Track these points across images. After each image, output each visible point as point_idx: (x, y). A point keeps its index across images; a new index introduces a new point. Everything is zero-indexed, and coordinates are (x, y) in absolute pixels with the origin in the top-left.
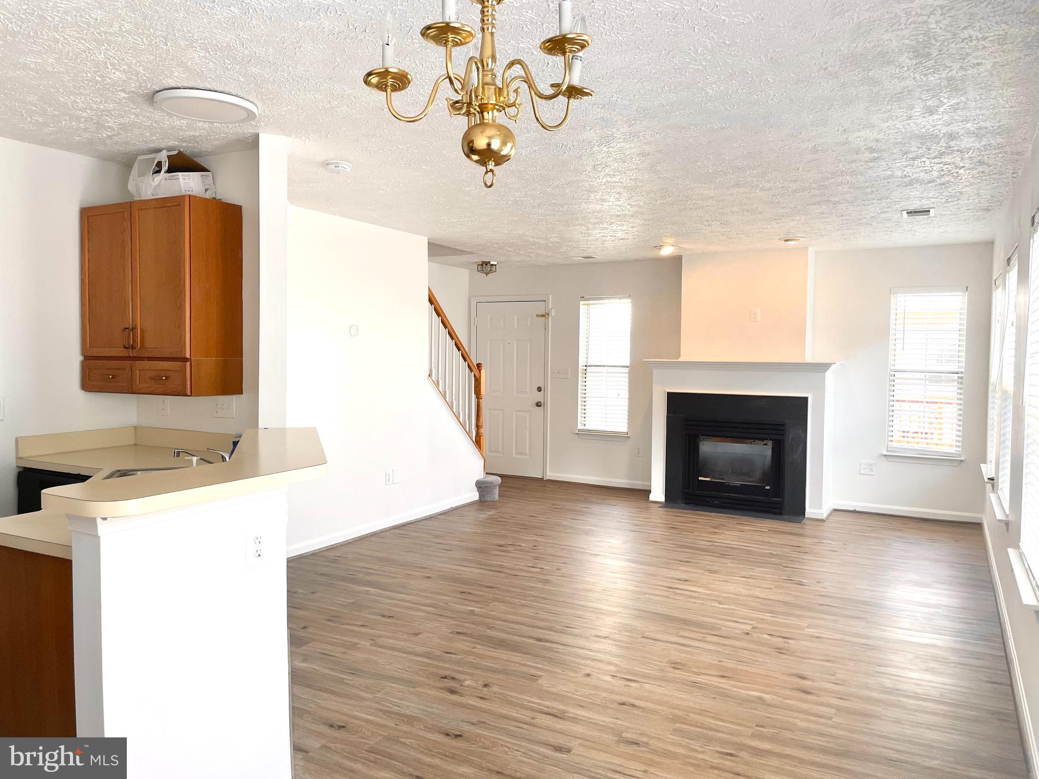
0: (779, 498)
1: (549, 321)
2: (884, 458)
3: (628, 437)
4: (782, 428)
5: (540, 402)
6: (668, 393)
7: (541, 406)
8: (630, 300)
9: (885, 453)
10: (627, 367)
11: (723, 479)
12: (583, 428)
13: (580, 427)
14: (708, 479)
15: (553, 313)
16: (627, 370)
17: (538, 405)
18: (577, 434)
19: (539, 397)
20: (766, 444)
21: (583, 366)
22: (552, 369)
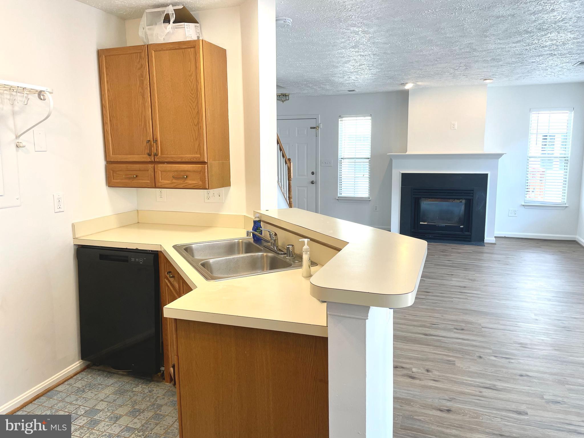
0: (469, 232)
1: (318, 131)
2: (523, 207)
3: (370, 200)
4: (472, 192)
5: (313, 181)
6: (402, 173)
7: (314, 183)
8: (370, 118)
9: (523, 204)
10: (368, 158)
11: (435, 223)
12: (340, 196)
13: (339, 195)
14: (426, 223)
15: (321, 126)
16: (368, 160)
17: (312, 183)
18: (338, 199)
19: (313, 178)
20: (461, 202)
21: (340, 158)
22: (321, 161)
